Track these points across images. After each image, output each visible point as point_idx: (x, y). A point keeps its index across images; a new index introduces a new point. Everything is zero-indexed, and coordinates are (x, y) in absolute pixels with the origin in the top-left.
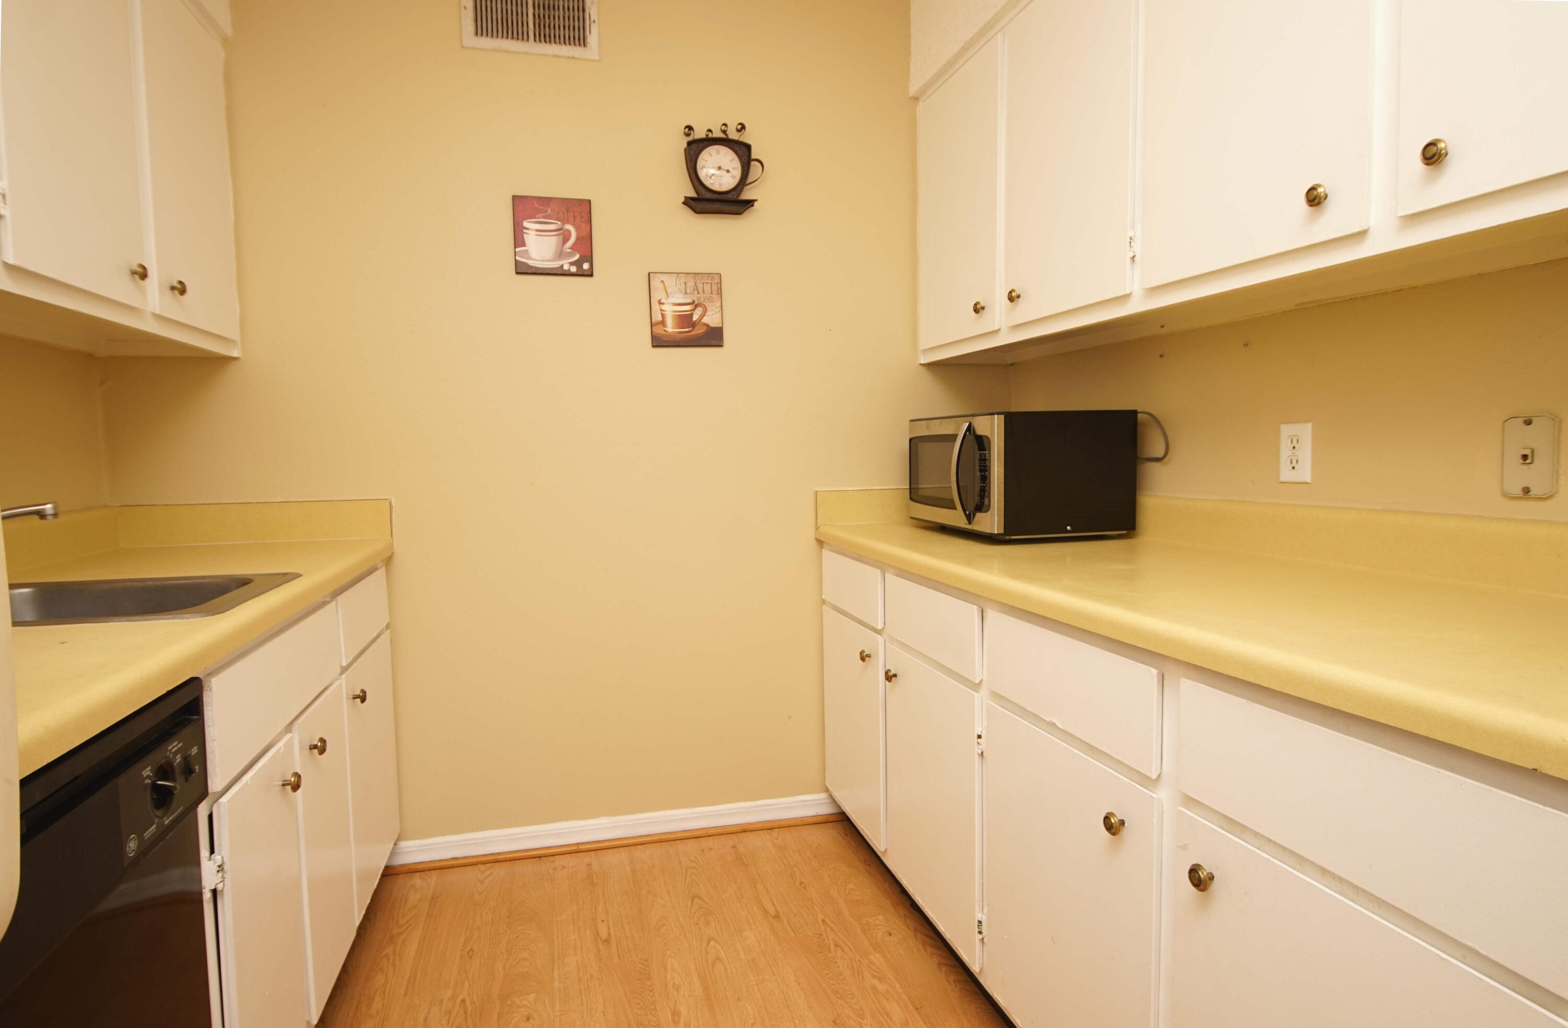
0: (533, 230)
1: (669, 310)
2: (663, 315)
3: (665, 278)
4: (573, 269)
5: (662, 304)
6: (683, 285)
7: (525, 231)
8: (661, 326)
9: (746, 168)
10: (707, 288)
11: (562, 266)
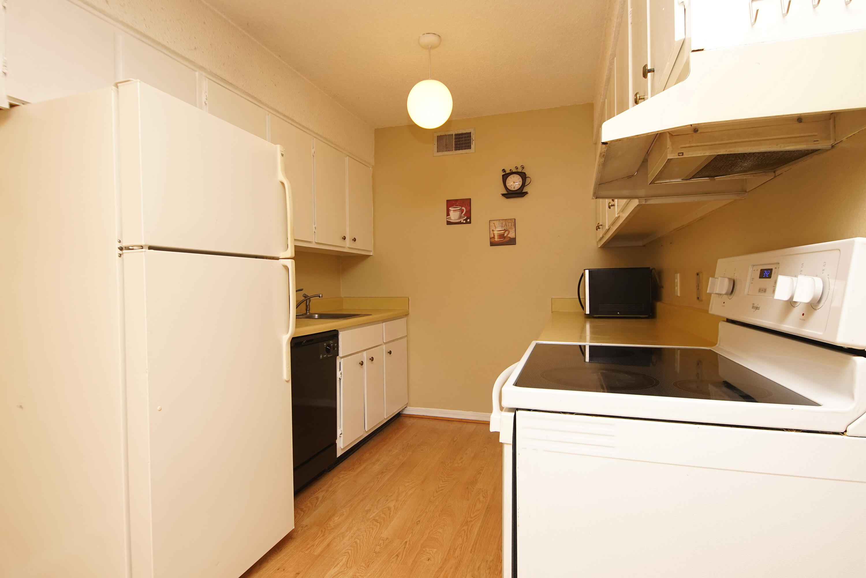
0: (452, 210)
1: (496, 233)
2: (494, 235)
3: (494, 222)
4: (464, 222)
5: (494, 231)
6: (501, 224)
7: (450, 211)
8: (493, 239)
9: (524, 181)
10: (510, 224)
11: (461, 221)
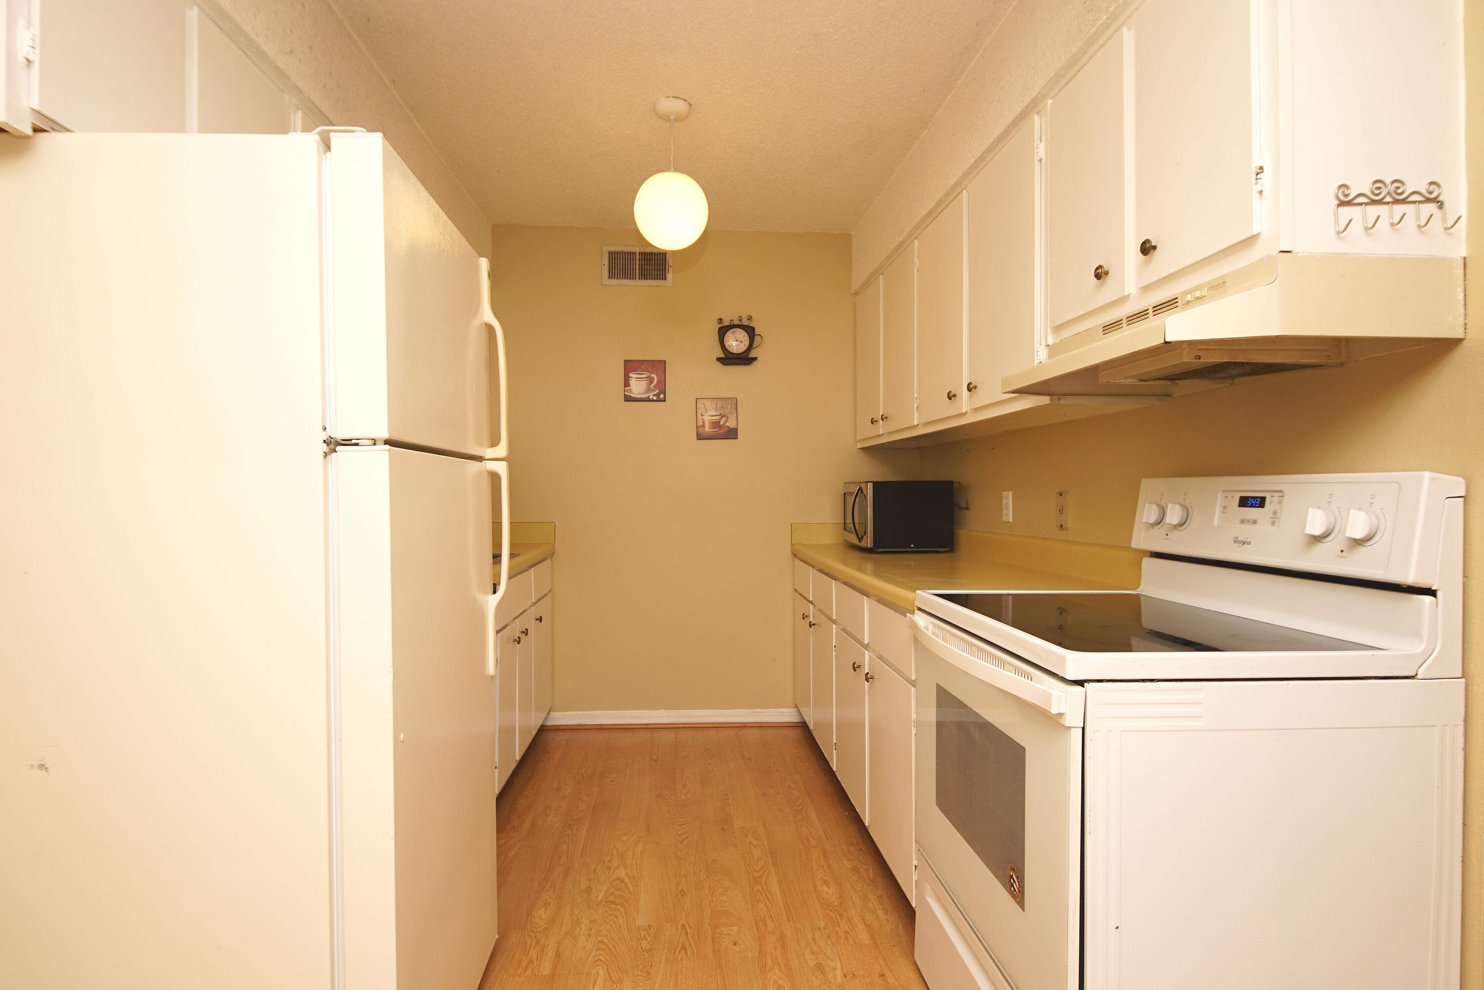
0: (634, 378)
1: (707, 418)
2: (703, 422)
3: (704, 401)
4: (655, 398)
5: (704, 415)
6: (715, 406)
7: (630, 378)
8: (702, 428)
9: (752, 342)
10: (729, 406)
11: (649, 397)
